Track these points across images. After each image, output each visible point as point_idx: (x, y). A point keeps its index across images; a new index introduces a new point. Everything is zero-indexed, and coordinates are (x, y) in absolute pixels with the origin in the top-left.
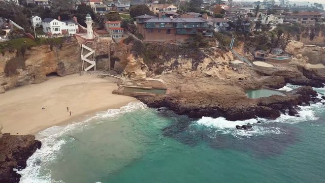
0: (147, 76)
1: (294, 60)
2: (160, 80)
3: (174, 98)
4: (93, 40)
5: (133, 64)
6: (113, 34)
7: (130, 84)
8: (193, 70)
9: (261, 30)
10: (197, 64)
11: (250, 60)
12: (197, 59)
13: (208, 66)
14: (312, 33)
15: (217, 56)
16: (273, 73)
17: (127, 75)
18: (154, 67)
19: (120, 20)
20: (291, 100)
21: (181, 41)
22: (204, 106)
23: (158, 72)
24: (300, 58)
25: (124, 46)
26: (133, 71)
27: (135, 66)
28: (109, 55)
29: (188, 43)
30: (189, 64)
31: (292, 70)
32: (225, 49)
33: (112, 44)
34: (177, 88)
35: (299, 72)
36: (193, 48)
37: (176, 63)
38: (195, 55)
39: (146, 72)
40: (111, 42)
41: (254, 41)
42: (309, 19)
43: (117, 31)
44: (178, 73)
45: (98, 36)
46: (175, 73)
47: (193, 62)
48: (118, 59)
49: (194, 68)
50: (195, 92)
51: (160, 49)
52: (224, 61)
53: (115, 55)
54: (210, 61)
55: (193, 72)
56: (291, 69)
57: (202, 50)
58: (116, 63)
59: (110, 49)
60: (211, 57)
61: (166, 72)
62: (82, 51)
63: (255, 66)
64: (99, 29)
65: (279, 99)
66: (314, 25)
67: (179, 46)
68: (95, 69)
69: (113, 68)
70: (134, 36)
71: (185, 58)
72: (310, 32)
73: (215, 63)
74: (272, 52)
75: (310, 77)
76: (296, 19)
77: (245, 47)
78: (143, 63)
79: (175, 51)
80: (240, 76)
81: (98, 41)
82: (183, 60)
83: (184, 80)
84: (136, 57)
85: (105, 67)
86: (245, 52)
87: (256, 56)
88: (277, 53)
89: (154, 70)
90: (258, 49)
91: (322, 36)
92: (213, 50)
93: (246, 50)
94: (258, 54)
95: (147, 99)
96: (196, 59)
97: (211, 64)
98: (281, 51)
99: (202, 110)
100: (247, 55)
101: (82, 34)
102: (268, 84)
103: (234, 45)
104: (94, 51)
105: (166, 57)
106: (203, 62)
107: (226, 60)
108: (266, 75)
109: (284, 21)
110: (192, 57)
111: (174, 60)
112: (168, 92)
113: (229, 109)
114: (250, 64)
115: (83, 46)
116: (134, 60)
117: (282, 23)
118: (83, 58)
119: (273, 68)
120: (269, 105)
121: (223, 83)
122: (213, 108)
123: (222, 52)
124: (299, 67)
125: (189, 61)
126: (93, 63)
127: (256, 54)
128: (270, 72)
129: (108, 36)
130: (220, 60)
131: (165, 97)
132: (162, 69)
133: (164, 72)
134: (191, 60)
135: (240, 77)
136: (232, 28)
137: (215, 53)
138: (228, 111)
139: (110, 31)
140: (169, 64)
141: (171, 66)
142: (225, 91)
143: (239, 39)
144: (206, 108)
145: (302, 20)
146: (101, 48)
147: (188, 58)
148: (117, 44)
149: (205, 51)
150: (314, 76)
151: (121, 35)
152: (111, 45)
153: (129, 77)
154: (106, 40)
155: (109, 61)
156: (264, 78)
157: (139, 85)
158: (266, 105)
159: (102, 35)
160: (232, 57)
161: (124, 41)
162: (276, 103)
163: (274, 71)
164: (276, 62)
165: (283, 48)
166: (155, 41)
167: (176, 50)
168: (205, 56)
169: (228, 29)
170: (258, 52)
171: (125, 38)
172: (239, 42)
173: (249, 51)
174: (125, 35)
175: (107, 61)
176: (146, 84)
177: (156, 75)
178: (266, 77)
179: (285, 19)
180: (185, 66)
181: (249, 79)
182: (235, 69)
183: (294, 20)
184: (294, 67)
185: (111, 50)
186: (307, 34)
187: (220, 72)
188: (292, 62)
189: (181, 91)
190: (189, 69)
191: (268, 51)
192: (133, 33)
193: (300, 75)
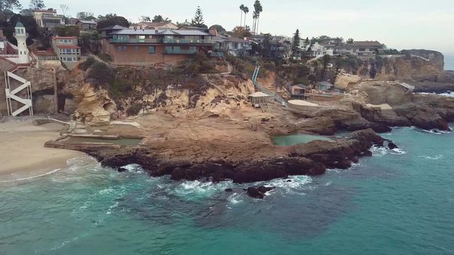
0: (112, 118)
1: (347, 97)
2: (135, 124)
3: (152, 150)
4: (28, 65)
5: (90, 100)
6: (63, 56)
7: (83, 132)
8: (190, 108)
9: (299, 58)
10: (196, 99)
11: (284, 98)
12: (197, 90)
13: (213, 101)
14: (373, 68)
15: (228, 87)
16: (317, 114)
17: (79, 118)
18: (127, 105)
19: (77, 35)
20: (343, 148)
21: (171, 63)
22: (200, 160)
23: (133, 112)
24: (355, 94)
25: (79, 73)
26: (90, 112)
27: (93, 102)
28: (56, 88)
29: (184, 67)
30: (184, 98)
31: (344, 110)
32: (241, 76)
33: (61, 72)
34: (162, 135)
35: (356, 113)
36: (189, 73)
37: (163, 97)
38: (193, 84)
39: (112, 111)
40: (58, 68)
41: (290, 72)
42: (367, 51)
43: (68, 51)
44: (166, 112)
45: (36, 58)
46: (162, 113)
47: (190, 96)
48: (70, 96)
49: (192, 105)
50: (191, 140)
51: (138, 77)
52: (239, 94)
53: (66, 89)
54: (217, 93)
55: (190, 110)
56: (344, 108)
57: (205, 76)
58: (67, 101)
59: (57, 79)
60: (219, 87)
61: (145, 112)
62: (7, 82)
63: (291, 105)
64: (40, 49)
65: (324, 147)
66: (374, 58)
67: (169, 72)
68: (31, 112)
69: (63, 110)
70: (96, 58)
71: (176, 88)
72: (369, 67)
73: (224, 97)
74: (316, 87)
75: (372, 120)
76: (350, 49)
77: (276, 79)
78: (107, 97)
79: (162, 79)
80: (264, 115)
81: (37, 66)
82: (174, 92)
83: (175, 123)
84: (96, 88)
85: (50, 109)
86: (276, 87)
87: (293, 93)
88: (324, 88)
89: (126, 108)
90: (295, 83)
91: (386, 73)
92: (222, 77)
93: (279, 83)
94: (296, 90)
95: (103, 153)
96: (195, 90)
97: (218, 99)
98: (329, 85)
99: (196, 165)
100: (279, 91)
101: (9, 55)
102: (309, 129)
103: (259, 76)
104: (29, 83)
105: (146, 89)
106: (205, 95)
107: (244, 93)
108: (307, 117)
109: (334, 53)
110: (189, 87)
111: (160, 92)
112: (144, 142)
113: (241, 163)
114: (284, 103)
115: (10, 74)
116: (92, 93)
117: (331, 54)
118: (10, 94)
119: (318, 107)
120: (308, 156)
121: (238, 126)
122: (215, 162)
123: (236, 80)
124: (355, 106)
125: (184, 94)
126: (28, 103)
127: (293, 91)
128: (313, 114)
129: (53, 59)
130: (232, 92)
131: (138, 149)
132: (140, 107)
133: (141, 112)
134: (186, 92)
135: (264, 117)
136: (257, 53)
137: (226, 81)
138: (238, 165)
139: (58, 51)
140: (151, 99)
141: (155, 101)
142: (238, 137)
143: (267, 67)
144: (203, 162)
145: (358, 51)
146: (41, 77)
147: (182, 89)
148: (70, 72)
149: (209, 78)
150: (376, 117)
151: (76, 56)
152: (57, 73)
153: (83, 120)
154: (50, 65)
155: (56, 100)
156: (303, 121)
157: (97, 133)
158: (302, 156)
159: (44, 57)
160: (252, 89)
161: (80, 67)
162: (320, 153)
163: (319, 111)
164: (321, 100)
165: (333, 82)
166: (130, 64)
167: (165, 78)
168: (209, 86)
169: (251, 52)
170: (296, 87)
171: (82, 61)
172: (267, 72)
173: (282, 85)
174: (83, 57)
175: (52, 99)
176: (109, 131)
177: (128, 115)
178: (307, 120)
179: (335, 49)
180: (176, 101)
181: (277, 119)
182: (257, 105)
183: (348, 51)
184: (347, 105)
185: (59, 81)
186: (365, 70)
187: (233, 110)
188: (345, 99)
189: (167, 139)
190: (183, 106)
191: (310, 86)
192: (96, 53)
193: (356, 116)
